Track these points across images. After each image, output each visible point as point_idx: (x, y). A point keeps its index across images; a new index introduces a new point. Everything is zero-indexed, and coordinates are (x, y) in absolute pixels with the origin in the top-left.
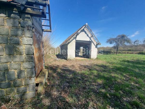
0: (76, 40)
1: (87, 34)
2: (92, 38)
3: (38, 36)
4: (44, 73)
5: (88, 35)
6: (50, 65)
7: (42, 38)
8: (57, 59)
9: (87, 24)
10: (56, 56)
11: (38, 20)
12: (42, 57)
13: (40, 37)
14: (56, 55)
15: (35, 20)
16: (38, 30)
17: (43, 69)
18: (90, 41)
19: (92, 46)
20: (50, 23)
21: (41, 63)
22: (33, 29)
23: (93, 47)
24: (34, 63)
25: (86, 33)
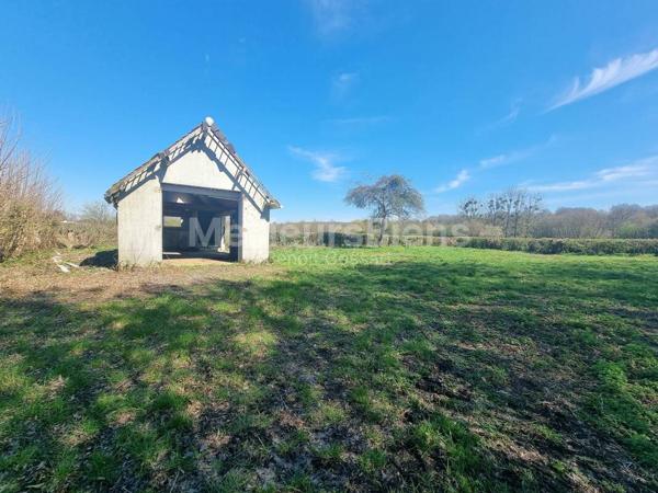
0: (163, 185)
1: (218, 162)
2: (243, 181)
5: (222, 168)
9: (210, 121)
18: (237, 189)
19: (244, 210)
23: (249, 214)
25: (212, 156)
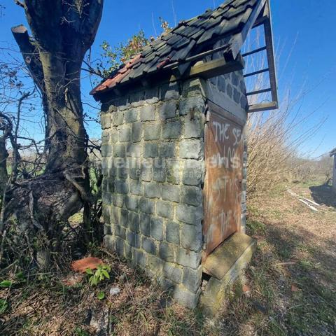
3: (226, 130)
4: (235, 246)
6: (275, 221)
7: (241, 132)
8: (314, 206)
10: (310, 192)
11: (231, 84)
12: (239, 192)
13: (235, 131)
14: (312, 189)
15: (216, 86)
16: (226, 114)
17: (236, 234)
20: (272, 78)
21: (230, 212)
22: (206, 114)
24: (203, 210)
